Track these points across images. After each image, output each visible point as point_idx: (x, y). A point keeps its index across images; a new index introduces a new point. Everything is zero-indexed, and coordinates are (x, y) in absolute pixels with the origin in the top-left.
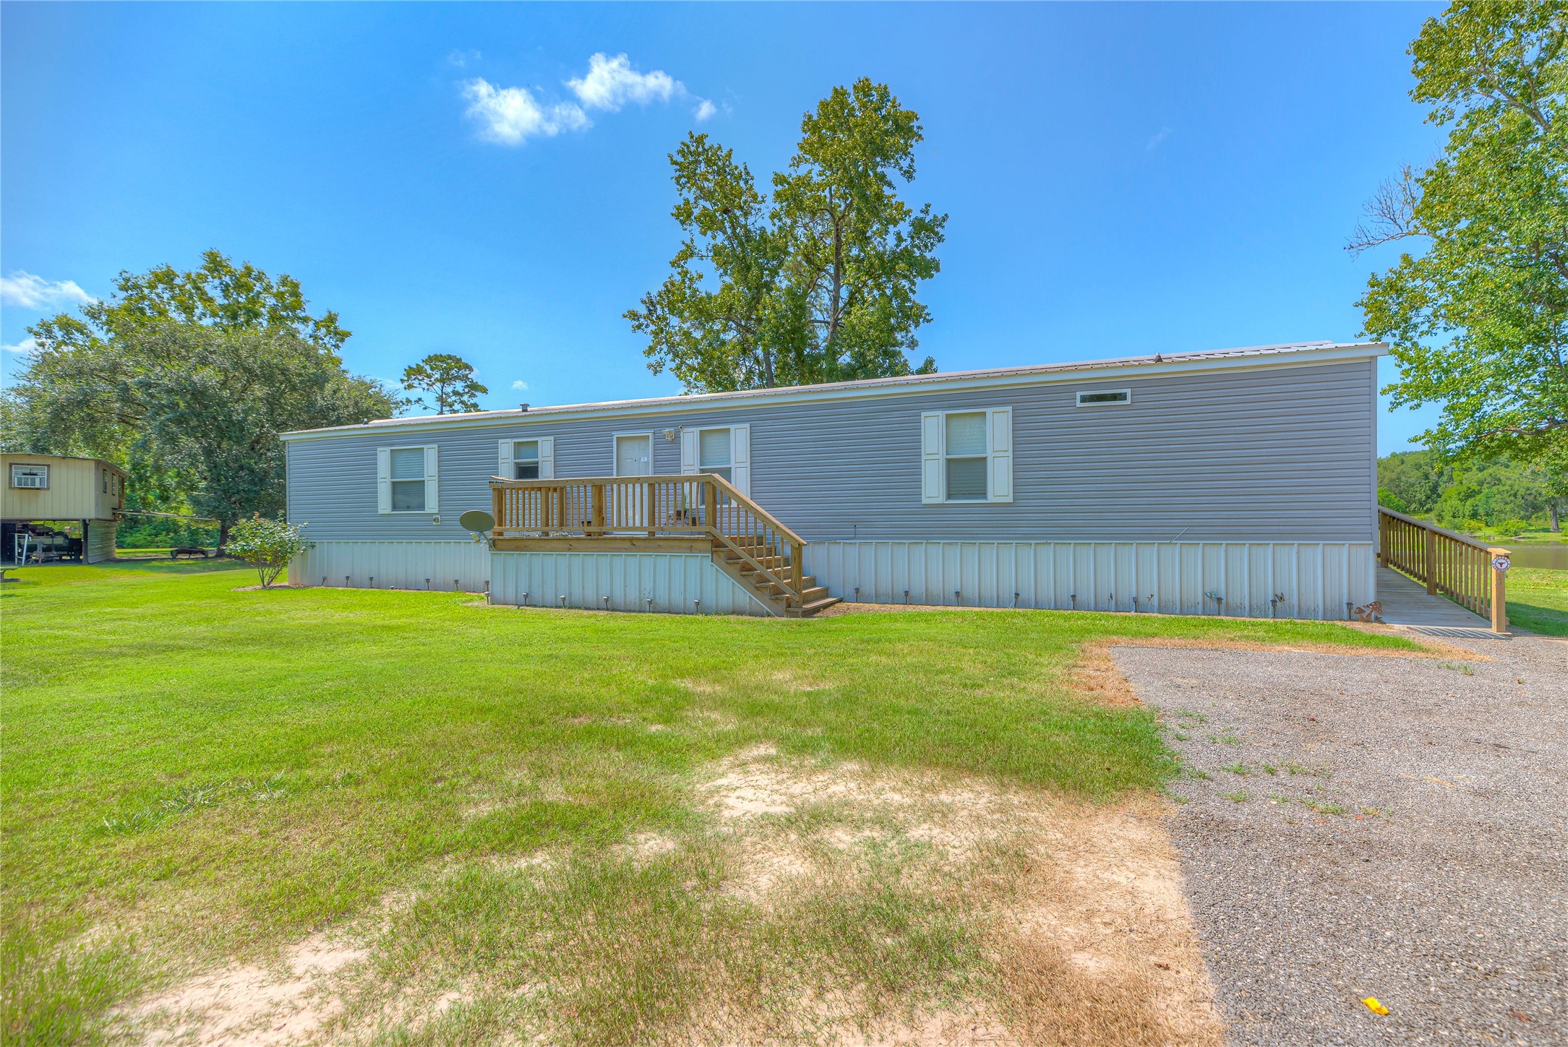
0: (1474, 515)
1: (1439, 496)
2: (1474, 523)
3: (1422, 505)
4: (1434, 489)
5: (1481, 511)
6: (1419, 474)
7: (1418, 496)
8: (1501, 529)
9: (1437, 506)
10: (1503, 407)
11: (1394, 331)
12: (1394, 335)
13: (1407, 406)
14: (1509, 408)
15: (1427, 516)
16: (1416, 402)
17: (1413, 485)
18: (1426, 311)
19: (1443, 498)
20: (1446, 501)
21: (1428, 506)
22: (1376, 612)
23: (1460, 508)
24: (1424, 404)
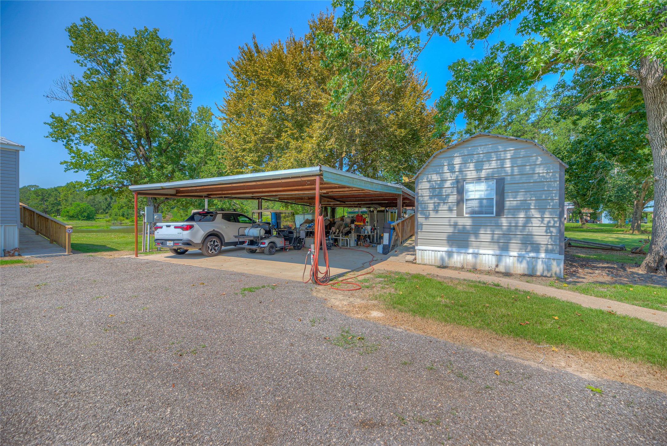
0: (123, 215)
1: (111, 207)
2: (122, 218)
3: (104, 210)
4: (109, 204)
5: (125, 214)
6: (104, 198)
7: (103, 207)
8: (131, 220)
9: (110, 211)
10: (108, 177)
11: (63, 140)
12: (63, 141)
13: (73, 170)
14: (111, 178)
15: (106, 215)
16: (76, 170)
17: (100, 203)
18: (77, 136)
19: (112, 208)
20: (113, 209)
21: (107, 211)
22: (19, 251)
23: (118, 212)
24: (80, 171)
